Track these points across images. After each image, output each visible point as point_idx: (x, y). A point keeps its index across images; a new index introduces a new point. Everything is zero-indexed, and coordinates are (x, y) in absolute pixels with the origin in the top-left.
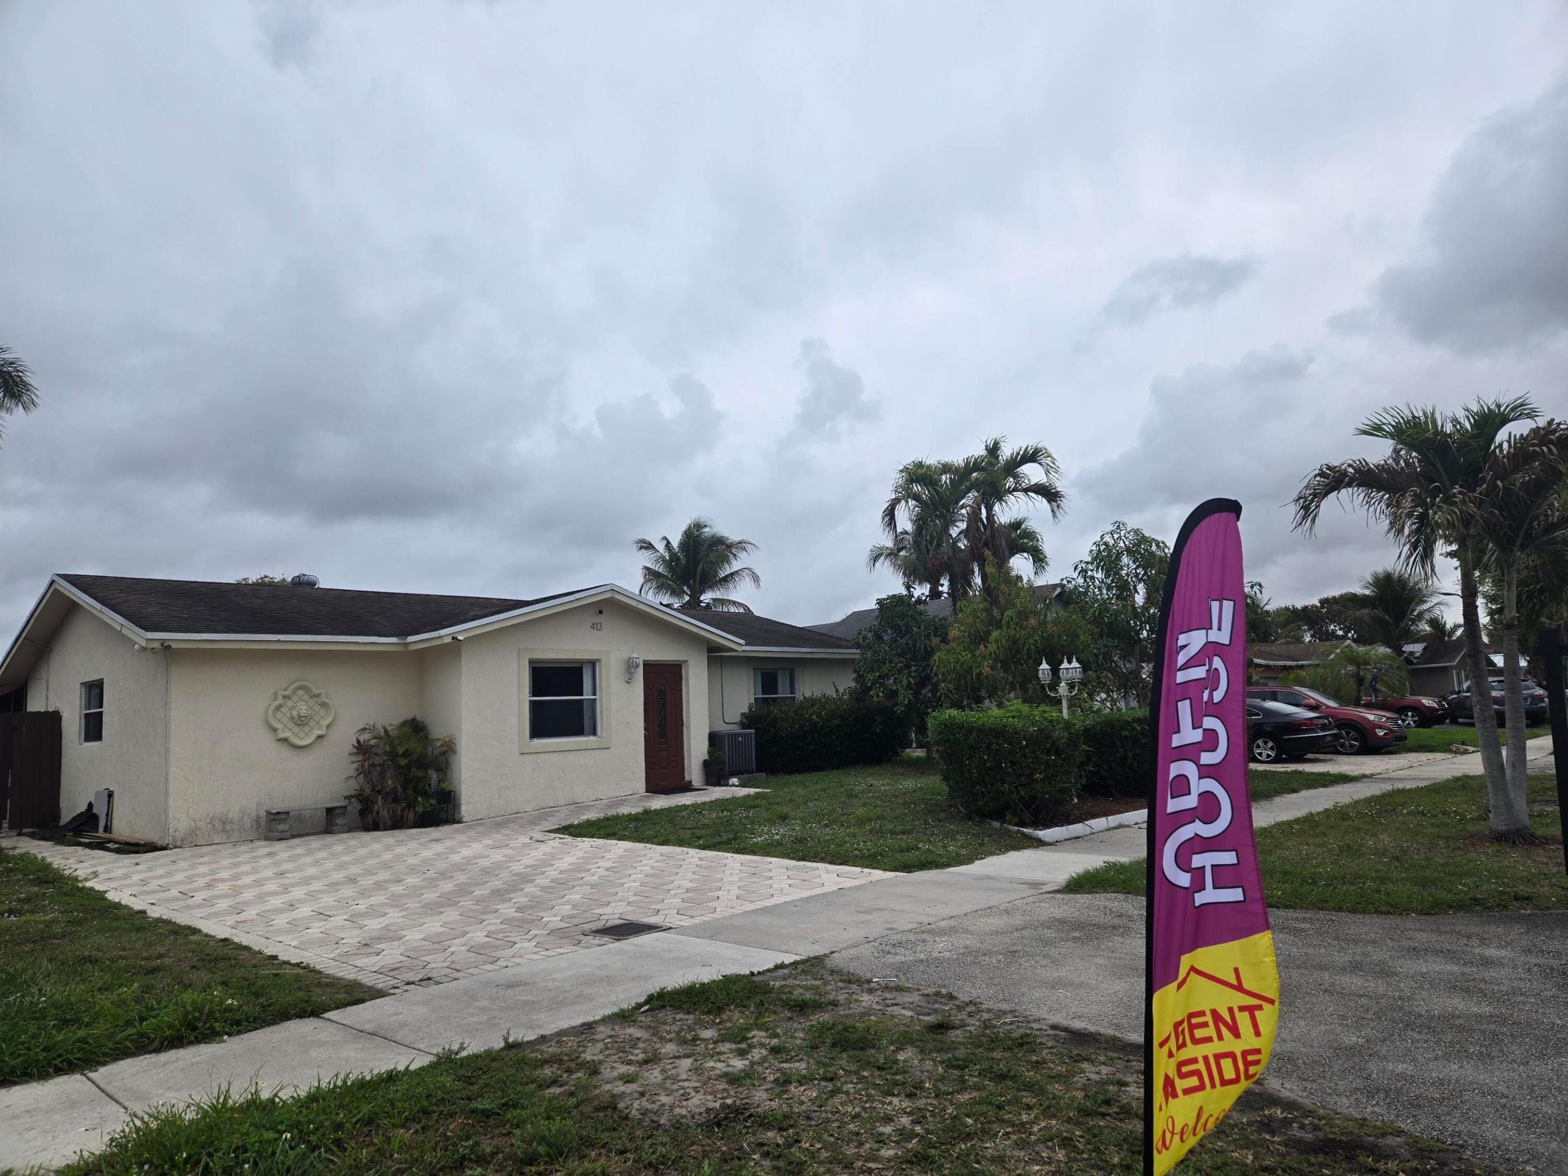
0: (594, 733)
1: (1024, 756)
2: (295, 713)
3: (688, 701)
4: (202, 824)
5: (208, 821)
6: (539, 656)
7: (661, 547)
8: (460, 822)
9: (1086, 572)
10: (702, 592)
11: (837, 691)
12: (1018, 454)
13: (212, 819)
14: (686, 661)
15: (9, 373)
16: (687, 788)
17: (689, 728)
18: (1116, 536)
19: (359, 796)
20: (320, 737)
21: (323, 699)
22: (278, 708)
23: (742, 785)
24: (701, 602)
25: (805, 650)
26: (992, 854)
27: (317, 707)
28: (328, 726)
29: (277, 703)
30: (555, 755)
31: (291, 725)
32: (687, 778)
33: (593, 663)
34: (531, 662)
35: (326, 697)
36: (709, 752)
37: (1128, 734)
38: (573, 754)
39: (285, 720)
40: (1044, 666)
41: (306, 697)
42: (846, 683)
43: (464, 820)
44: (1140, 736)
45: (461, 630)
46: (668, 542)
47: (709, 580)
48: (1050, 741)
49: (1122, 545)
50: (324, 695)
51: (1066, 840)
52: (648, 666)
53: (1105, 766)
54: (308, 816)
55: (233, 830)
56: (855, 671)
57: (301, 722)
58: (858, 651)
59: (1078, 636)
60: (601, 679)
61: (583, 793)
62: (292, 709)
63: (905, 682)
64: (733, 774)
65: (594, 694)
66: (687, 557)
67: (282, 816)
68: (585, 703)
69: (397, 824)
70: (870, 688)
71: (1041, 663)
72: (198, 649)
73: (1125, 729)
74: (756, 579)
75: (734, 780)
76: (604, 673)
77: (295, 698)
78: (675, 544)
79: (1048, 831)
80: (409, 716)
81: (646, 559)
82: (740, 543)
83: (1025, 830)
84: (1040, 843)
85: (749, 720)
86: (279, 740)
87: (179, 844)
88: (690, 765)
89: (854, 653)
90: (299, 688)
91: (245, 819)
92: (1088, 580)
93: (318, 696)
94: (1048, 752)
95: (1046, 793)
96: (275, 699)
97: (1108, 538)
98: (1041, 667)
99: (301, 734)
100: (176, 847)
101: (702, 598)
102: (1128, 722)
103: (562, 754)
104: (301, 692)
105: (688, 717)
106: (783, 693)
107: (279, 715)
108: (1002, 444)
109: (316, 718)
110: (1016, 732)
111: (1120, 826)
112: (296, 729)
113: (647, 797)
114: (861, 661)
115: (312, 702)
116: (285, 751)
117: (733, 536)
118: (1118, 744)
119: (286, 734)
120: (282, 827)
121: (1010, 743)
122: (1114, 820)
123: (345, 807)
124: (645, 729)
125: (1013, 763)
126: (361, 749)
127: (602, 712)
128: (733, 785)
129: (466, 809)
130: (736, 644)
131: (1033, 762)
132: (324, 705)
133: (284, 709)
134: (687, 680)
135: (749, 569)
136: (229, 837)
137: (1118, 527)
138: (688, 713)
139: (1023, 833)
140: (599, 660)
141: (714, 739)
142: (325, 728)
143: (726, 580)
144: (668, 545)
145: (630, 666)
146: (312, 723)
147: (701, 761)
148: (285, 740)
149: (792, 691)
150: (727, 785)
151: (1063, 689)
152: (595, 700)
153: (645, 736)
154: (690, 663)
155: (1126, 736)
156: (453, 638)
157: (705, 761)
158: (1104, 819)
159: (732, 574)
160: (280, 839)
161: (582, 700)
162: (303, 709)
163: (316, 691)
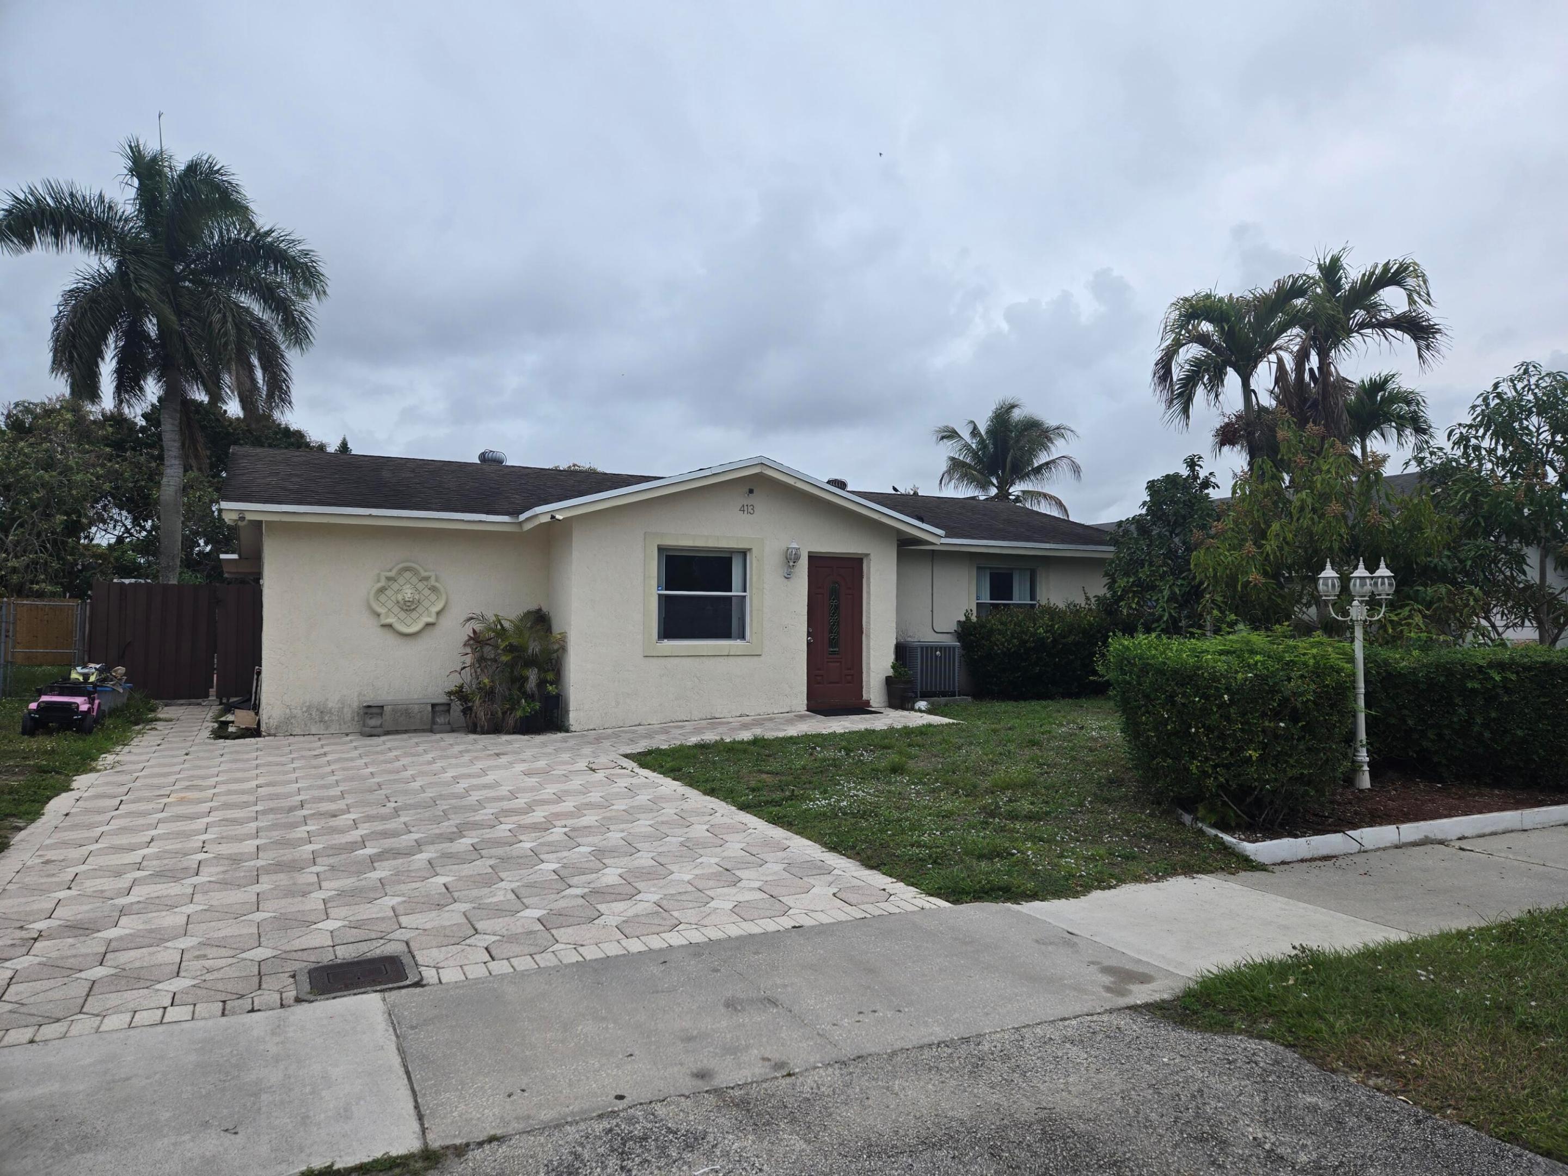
0: (743, 637)
1: (1228, 718)
2: (400, 597)
3: (869, 603)
4: (298, 712)
5: (304, 709)
6: (670, 542)
7: (966, 434)
8: (567, 731)
9: (1468, 440)
10: (1012, 483)
11: (1087, 599)
12: (1372, 273)
13: (309, 707)
14: (867, 555)
15: (306, 264)
16: (862, 708)
17: (868, 636)
18: (1519, 386)
19: (459, 693)
20: (429, 625)
21: (433, 582)
22: (382, 590)
23: (929, 712)
24: (1010, 494)
25: (1047, 546)
26: (1137, 879)
27: (427, 592)
28: (438, 613)
29: (380, 585)
30: (689, 659)
31: (396, 609)
32: (865, 697)
33: (744, 553)
34: (661, 549)
35: (437, 580)
36: (893, 667)
37: (1477, 686)
38: (713, 660)
39: (390, 604)
40: (1329, 572)
41: (415, 580)
42: (1098, 588)
43: (572, 728)
44: (1500, 691)
45: (562, 509)
46: (975, 428)
47: (1020, 469)
48: (1278, 697)
49: (1531, 397)
50: (433, 578)
51: (1302, 861)
52: (815, 560)
53: (1431, 734)
54: (416, 711)
55: (332, 721)
56: (1106, 574)
57: (409, 607)
58: (1112, 549)
59: (1420, 529)
60: (751, 571)
61: (725, 708)
62: (399, 591)
63: (1166, 593)
64: (924, 696)
65: (745, 591)
66: (995, 445)
67: (374, 710)
68: (734, 600)
69: (496, 729)
70: (1121, 598)
71: (1323, 569)
72: (281, 522)
73: (1472, 678)
74: (1076, 469)
75: (922, 704)
76: (754, 565)
77: (401, 580)
78: (982, 429)
79: (1268, 843)
80: (533, 607)
81: (949, 449)
82: (1058, 428)
83: (1227, 838)
84: (1248, 864)
85: (965, 631)
86: (383, 626)
87: (273, 732)
88: (869, 681)
89: (1108, 551)
90: (407, 569)
91: (345, 710)
92: (1470, 451)
93: (427, 579)
94: (1277, 715)
95: (1268, 782)
96: (379, 581)
97: (1505, 388)
98: (1323, 575)
99: (409, 621)
100: (269, 735)
101: (1010, 491)
102: (1480, 668)
103: (697, 659)
104: (408, 575)
105: (868, 623)
106: (1019, 597)
107: (383, 598)
108: (1344, 261)
109: (426, 603)
110: (1214, 678)
111: (1426, 842)
112: (403, 615)
113: (808, 716)
114: (1112, 561)
115: (420, 586)
116: (390, 639)
117: (1051, 421)
118: (1458, 700)
119: (389, 621)
120: (373, 722)
121: (1205, 697)
122: (1411, 831)
123: (449, 705)
124: (809, 634)
125: (1209, 730)
126: (476, 641)
127: (751, 611)
128: (920, 711)
129: (575, 717)
130: (934, 535)
131: (1242, 730)
132: (434, 589)
133: (389, 592)
134: (869, 579)
135: (1069, 458)
136: (327, 728)
137: (1526, 371)
138: (869, 618)
139: (1222, 843)
140: (750, 550)
141: (902, 651)
142: (434, 615)
143: (1038, 470)
144: (975, 432)
145: (791, 559)
146: (421, 609)
147: (882, 677)
148: (389, 626)
149: (1033, 597)
150: (913, 709)
151: (1357, 611)
152: (744, 597)
153: (809, 644)
154: (872, 557)
155: (1473, 690)
156: (553, 517)
157: (888, 679)
158: (1393, 828)
159: (1047, 464)
160: (371, 736)
161: (730, 598)
162: (408, 593)
163: (424, 574)
